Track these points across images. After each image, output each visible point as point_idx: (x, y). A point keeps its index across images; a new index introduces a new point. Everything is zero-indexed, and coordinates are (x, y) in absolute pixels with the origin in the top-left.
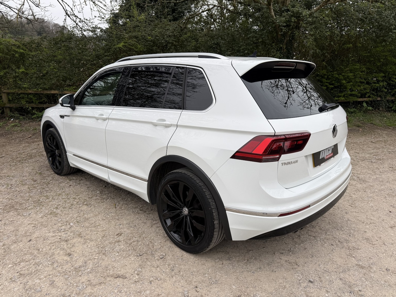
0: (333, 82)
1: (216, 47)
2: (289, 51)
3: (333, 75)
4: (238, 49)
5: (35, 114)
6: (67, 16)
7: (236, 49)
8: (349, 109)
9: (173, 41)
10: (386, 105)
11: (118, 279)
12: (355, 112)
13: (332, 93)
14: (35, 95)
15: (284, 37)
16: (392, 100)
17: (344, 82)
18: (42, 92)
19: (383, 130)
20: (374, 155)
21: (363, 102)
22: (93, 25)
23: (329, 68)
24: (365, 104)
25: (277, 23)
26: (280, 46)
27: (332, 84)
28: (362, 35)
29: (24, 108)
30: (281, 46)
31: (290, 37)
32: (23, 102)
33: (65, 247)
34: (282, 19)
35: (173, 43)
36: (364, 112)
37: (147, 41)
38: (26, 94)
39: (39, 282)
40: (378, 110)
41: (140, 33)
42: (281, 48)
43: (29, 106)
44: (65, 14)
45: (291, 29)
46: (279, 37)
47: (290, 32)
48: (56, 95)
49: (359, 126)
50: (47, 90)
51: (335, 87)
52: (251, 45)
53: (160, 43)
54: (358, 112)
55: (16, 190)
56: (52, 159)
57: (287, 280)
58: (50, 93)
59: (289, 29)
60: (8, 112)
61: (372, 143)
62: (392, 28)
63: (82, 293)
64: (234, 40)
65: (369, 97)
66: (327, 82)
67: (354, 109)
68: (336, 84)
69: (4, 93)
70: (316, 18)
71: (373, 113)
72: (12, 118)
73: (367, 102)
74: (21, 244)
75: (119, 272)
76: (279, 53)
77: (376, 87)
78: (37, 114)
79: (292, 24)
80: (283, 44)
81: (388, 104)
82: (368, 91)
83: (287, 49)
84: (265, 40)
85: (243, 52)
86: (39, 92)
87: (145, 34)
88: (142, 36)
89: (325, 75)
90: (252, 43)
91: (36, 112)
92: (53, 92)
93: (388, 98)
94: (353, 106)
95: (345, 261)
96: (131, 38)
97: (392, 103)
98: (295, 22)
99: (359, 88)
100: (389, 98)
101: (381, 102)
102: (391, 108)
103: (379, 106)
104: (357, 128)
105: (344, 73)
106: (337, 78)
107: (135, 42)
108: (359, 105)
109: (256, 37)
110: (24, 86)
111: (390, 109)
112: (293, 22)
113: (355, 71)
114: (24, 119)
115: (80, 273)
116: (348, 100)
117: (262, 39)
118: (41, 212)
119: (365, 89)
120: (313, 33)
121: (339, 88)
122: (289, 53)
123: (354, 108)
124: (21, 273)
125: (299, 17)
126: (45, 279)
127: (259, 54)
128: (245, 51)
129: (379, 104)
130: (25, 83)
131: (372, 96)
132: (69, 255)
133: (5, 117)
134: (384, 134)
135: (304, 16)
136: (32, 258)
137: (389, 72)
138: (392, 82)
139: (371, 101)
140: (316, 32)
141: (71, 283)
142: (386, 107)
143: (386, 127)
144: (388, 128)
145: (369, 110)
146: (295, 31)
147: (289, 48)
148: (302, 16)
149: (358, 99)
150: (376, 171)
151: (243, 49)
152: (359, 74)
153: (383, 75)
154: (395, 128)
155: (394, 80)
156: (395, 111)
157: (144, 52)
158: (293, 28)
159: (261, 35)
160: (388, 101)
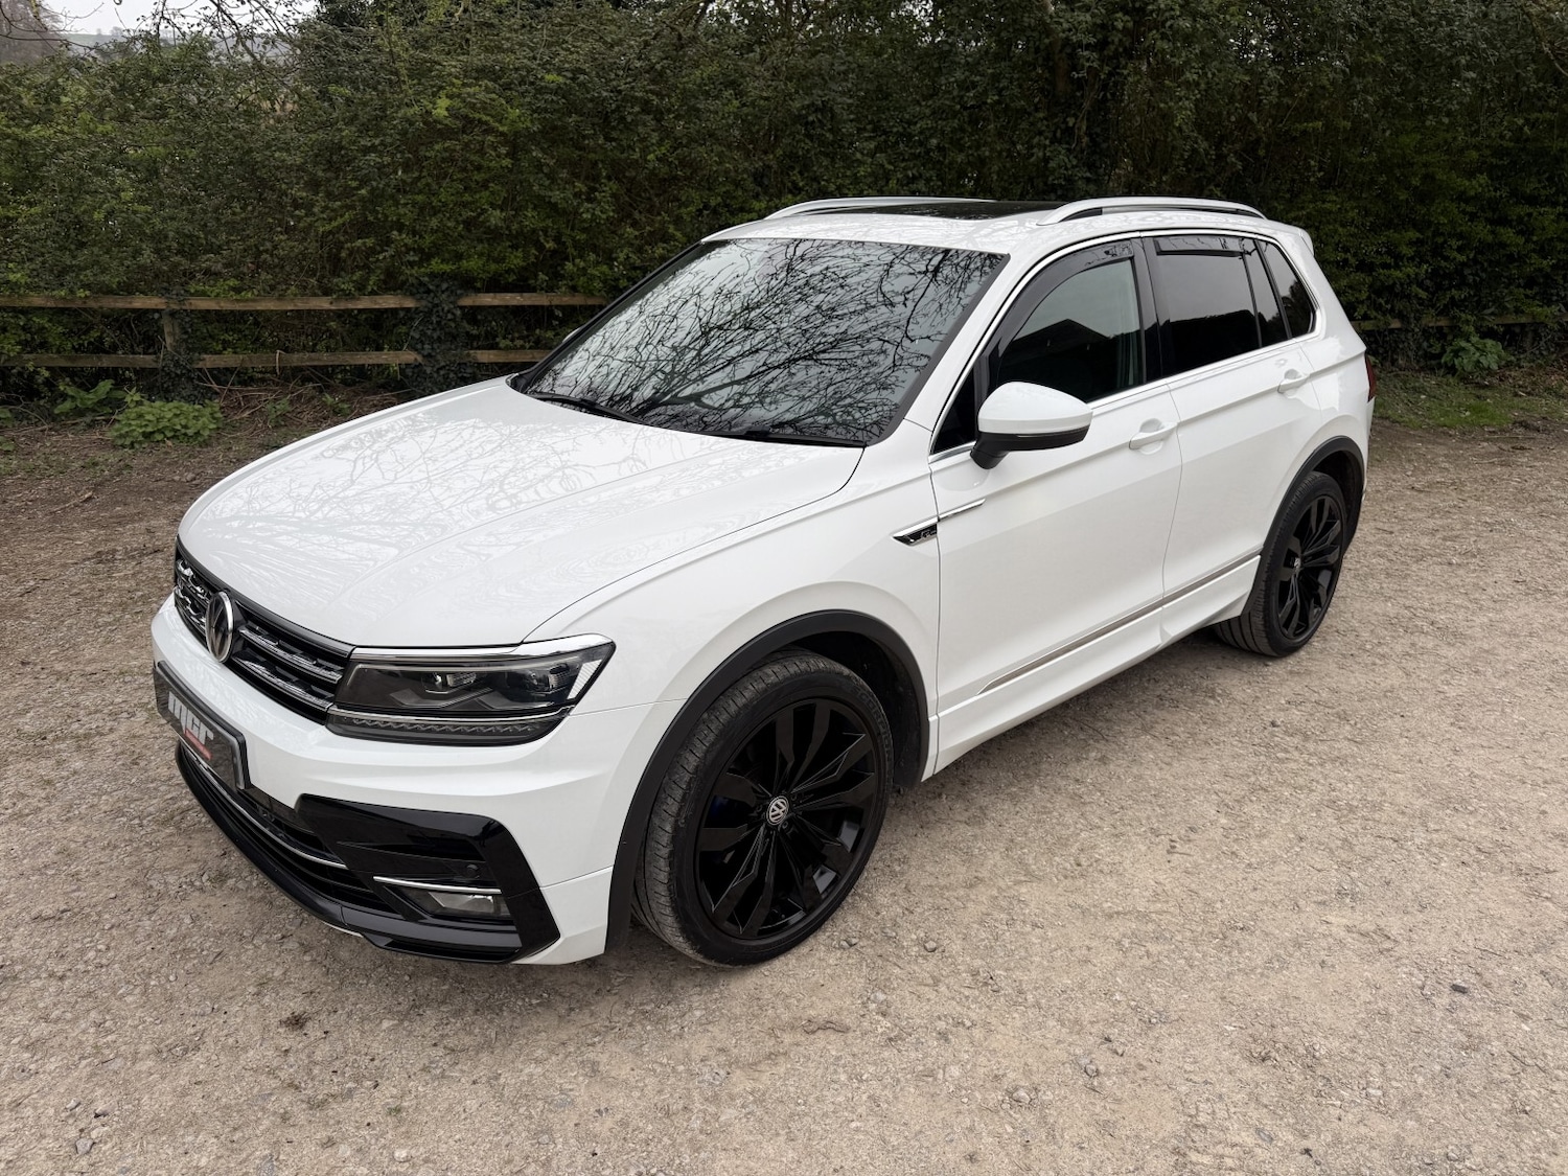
1: (820, 121)
2: (1097, 144)
4: (900, 129)
5: (64, 396)
7: (895, 130)
9: (647, 92)
10: (1419, 347)
11: (821, 1034)
14: (58, 312)
15: (1080, 88)
16: (1440, 329)
18: (92, 304)
19: (1430, 442)
20: (1445, 539)
22: (297, 16)
25: (1061, 35)
26: (1066, 123)
28: (1358, 87)
29: (14, 371)
30: (1071, 124)
31: (1103, 89)
32: (9, 347)
34: (1081, 18)
35: (647, 102)
37: (540, 91)
38: (14, 309)
39: (540, 1070)
40: (1394, 365)
41: (508, 59)
42: (1069, 131)
43: (38, 365)
45: (1110, 58)
46: (1060, 86)
47: (1107, 69)
48: (156, 316)
50: (112, 292)
52: (954, 117)
53: (593, 100)
58: (128, 306)
59: (1102, 60)
61: (1415, 493)
62: (1463, 61)
63: (725, 1095)
75: (813, 1012)
76: (1062, 151)
77: (1391, 282)
78: (72, 397)
79: (1116, 40)
80: (1076, 117)
81: (1425, 344)
83: (1091, 134)
84: (1010, 100)
85: (921, 144)
86: (78, 304)
87: (528, 62)
88: (517, 69)
90: (958, 107)
91: (70, 391)
92: (140, 302)
93: (1424, 321)
95: (1527, 914)
96: (470, 74)
97: (1438, 339)
98: (1124, 30)
100: (1430, 320)
101: (1402, 337)
102: (1440, 356)
107: (493, 96)
109: (974, 85)
111: (1433, 362)
112: (1118, 30)
114: (20, 417)
117: (1000, 94)
120: (1195, 77)
125: (1142, 10)
127: (987, 153)
128: (931, 136)
129: (1395, 342)
130: (11, 265)
131: (1373, 314)
134: (1438, 455)
135: (1164, 11)
137: (1438, 224)
138: (1443, 264)
141: (662, 1065)
143: (1439, 432)
144: (1444, 433)
146: (1125, 68)
147: (1098, 130)
148: (1155, 11)
151: (921, 133)
152: (1336, 231)
153: (1418, 235)
154: (1468, 433)
155: (1455, 254)
156: (1451, 370)
157: (531, 137)
158: (1116, 55)
159: (996, 78)
160: (1426, 332)
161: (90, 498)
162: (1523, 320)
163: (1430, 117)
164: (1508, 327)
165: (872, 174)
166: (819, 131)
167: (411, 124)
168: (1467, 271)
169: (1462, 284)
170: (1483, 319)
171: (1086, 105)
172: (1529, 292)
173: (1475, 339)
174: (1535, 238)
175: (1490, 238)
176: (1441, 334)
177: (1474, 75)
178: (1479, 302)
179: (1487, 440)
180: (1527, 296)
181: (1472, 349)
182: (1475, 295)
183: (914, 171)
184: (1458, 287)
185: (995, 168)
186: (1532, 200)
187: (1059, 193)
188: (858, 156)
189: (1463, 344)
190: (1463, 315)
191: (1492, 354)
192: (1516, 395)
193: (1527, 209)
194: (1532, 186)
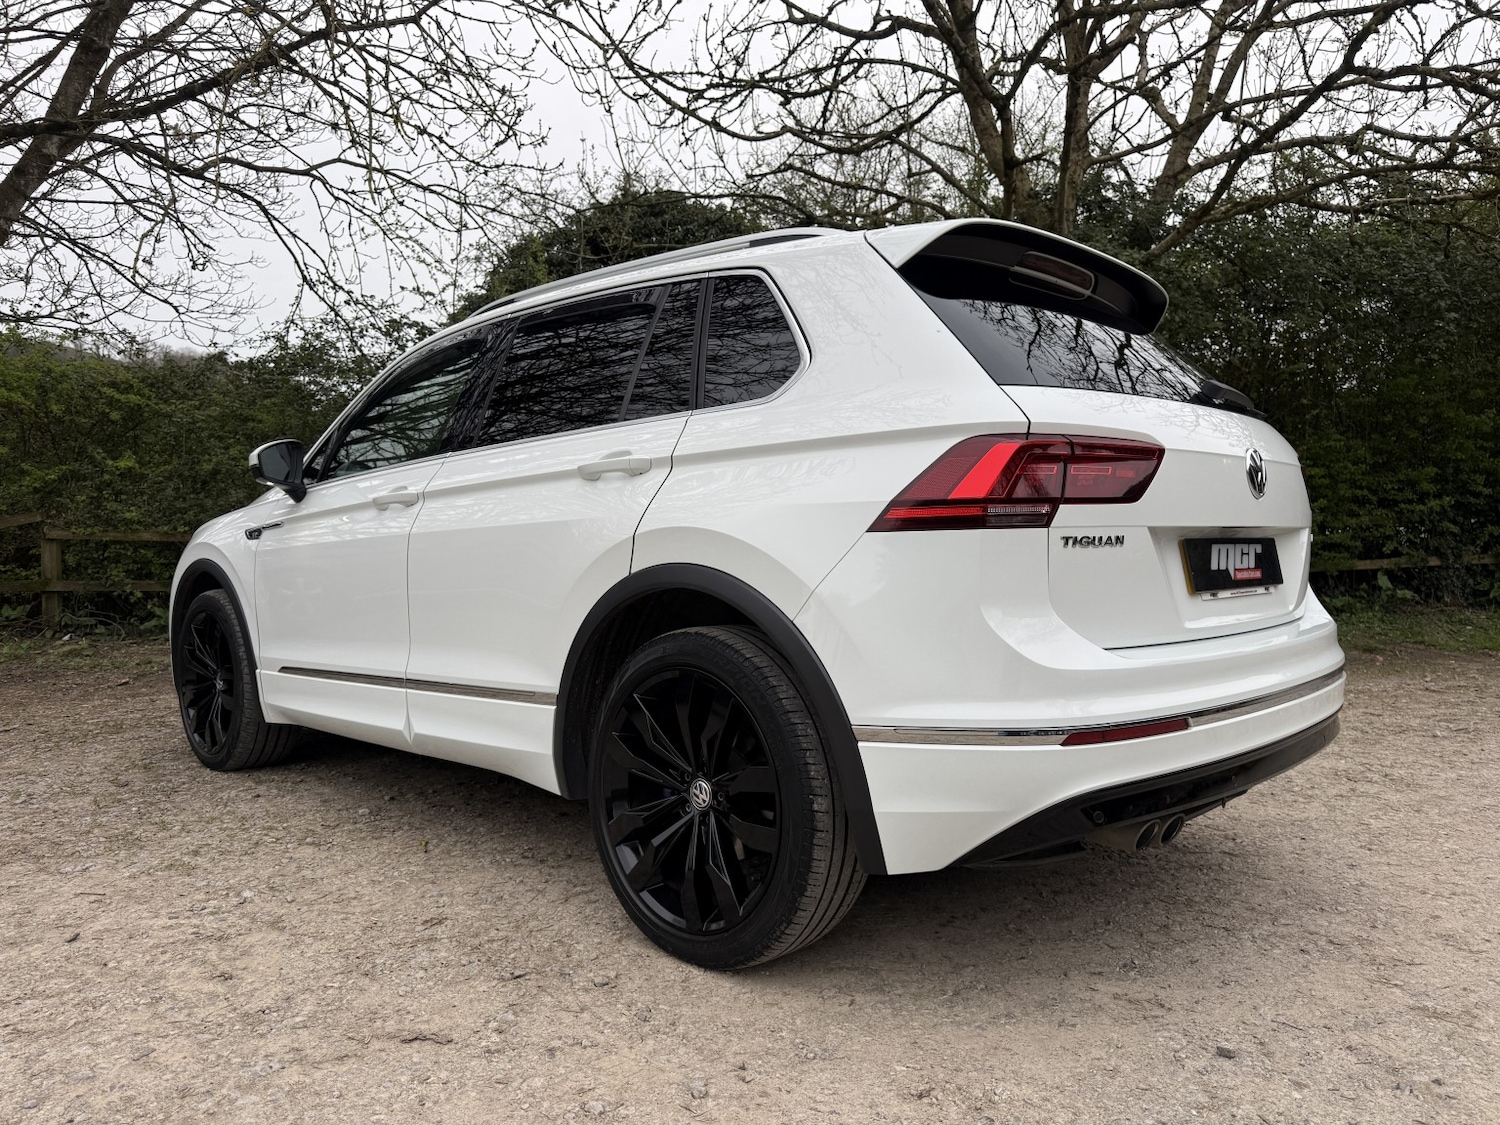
5: (152, 616)
6: (306, 287)
10: (1465, 585)
16: (1484, 566)
19: (1465, 660)
21: (1374, 572)
24: (1383, 581)
32: (116, 573)
33: (213, 956)
36: (1385, 609)
39: (90, 1052)
40: (1439, 602)
55: (46, 809)
56: (198, 713)
57: (1121, 1051)
60: (53, 610)
61: (1427, 693)
65: (1396, 553)
67: (1347, 598)
69: (52, 540)
71: (1422, 614)
72: (66, 635)
74: (36, 949)
78: (159, 617)
81: (1471, 581)
93: (1466, 559)
95: (1361, 997)
97: (1485, 577)
99: (1353, 521)
100: (1472, 557)
101: (1444, 573)
102: (1486, 593)
103: (1437, 589)
108: (1364, 586)
110: (128, 515)
111: (1483, 599)
113: (1331, 461)
115: (263, 1029)
123: (1344, 595)
129: (1437, 579)
132: (225, 977)
133: (40, 631)
136: (72, 988)
137: (1457, 461)
138: (1472, 500)
139: (1406, 570)
141: (219, 1057)
142: (1467, 590)
145: (1404, 600)
150: (1455, 759)
152: (1346, 467)
160: (1469, 569)
177: (1456, 315)
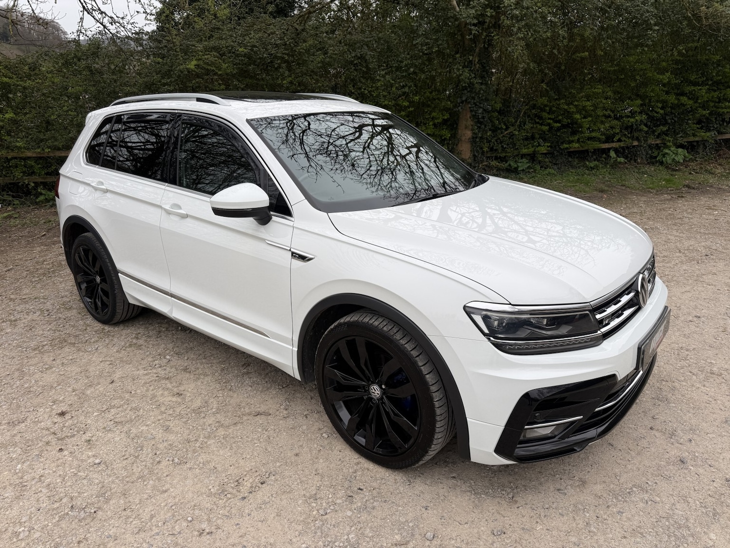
0: (560, 117)
1: (360, 63)
2: (484, 67)
3: (559, 104)
4: (397, 65)
7: (394, 65)
8: (587, 163)
9: (283, 54)
11: (258, 416)
12: (596, 167)
13: (559, 136)
14: (38, 159)
15: (475, 43)
17: (578, 116)
18: (51, 155)
22: (136, 28)
23: (552, 93)
25: (463, 20)
26: (469, 58)
27: (559, 121)
28: (604, 36)
29: (20, 184)
30: (471, 59)
31: (484, 43)
34: (471, 12)
35: (283, 58)
37: (238, 55)
38: (21, 158)
41: (223, 42)
42: (471, 62)
43: (30, 181)
44: (82, 9)
45: (487, 29)
46: (467, 42)
47: (485, 34)
49: (602, 191)
50: (59, 149)
51: (564, 126)
52: (420, 58)
53: (260, 58)
54: (602, 167)
59: (482, 29)
62: (653, 22)
63: (212, 436)
64: (389, 49)
66: (549, 119)
68: (565, 122)
70: (528, 8)
73: (616, 151)
75: (259, 409)
76: (467, 71)
77: (630, 124)
79: (488, 21)
80: (473, 55)
82: (618, 131)
83: (481, 63)
84: (443, 49)
85: (406, 71)
86: (46, 155)
87: (232, 43)
88: (227, 47)
89: (546, 106)
90: (421, 54)
91: (43, 192)
94: (595, 157)
96: (207, 50)
98: (492, 16)
104: (600, 194)
105: (577, 101)
106: (566, 110)
107: (217, 59)
109: (427, 44)
112: (488, 16)
114: (23, 204)
116: (586, 148)
117: (438, 48)
118: (114, 345)
119: (612, 128)
120: (522, 35)
121: (569, 127)
122: (484, 71)
124: (116, 420)
125: (499, 7)
126: (153, 425)
127: (434, 74)
128: (410, 67)
130: (18, 140)
131: (623, 139)
135: (507, 7)
140: (528, 34)
143: (645, 191)
144: (648, 191)
146: (492, 33)
147: (485, 61)
148: (503, 7)
149: (601, 145)
151: (406, 65)
153: (641, 102)
154: (660, 191)
155: (659, 110)
156: (662, 163)
157: (233, 76)
158: (489, 27)
159: (437, 40)
161: (45, 235)
162: (697, 139)
163: (639, 48)
164: (690, 143)
165: (385, 85)
166: (359, 67)
167: (182, 72)
168: (667, 118)
169: (666, 123)
170: (677, 140)
171: (477, 50)
172: (698, 126)
173: (672, 149)
174: (699, 101)
175: (676, 102)
176: (658, 147)
178: (674, 131)
179: (667, 194)
180: (698, 128)
181: (671, 153)
182: (672, 129)
183: (404, 83)
184: (664, 125)
185: (438, 80)
186: (695, 84)
187: (468, 90)
188: (378, 77)
189: (667, 151)
190: (667, 138)
191: (681, 154)
192: (690, 173)
193: (693, 88)
194: (694, 77)
